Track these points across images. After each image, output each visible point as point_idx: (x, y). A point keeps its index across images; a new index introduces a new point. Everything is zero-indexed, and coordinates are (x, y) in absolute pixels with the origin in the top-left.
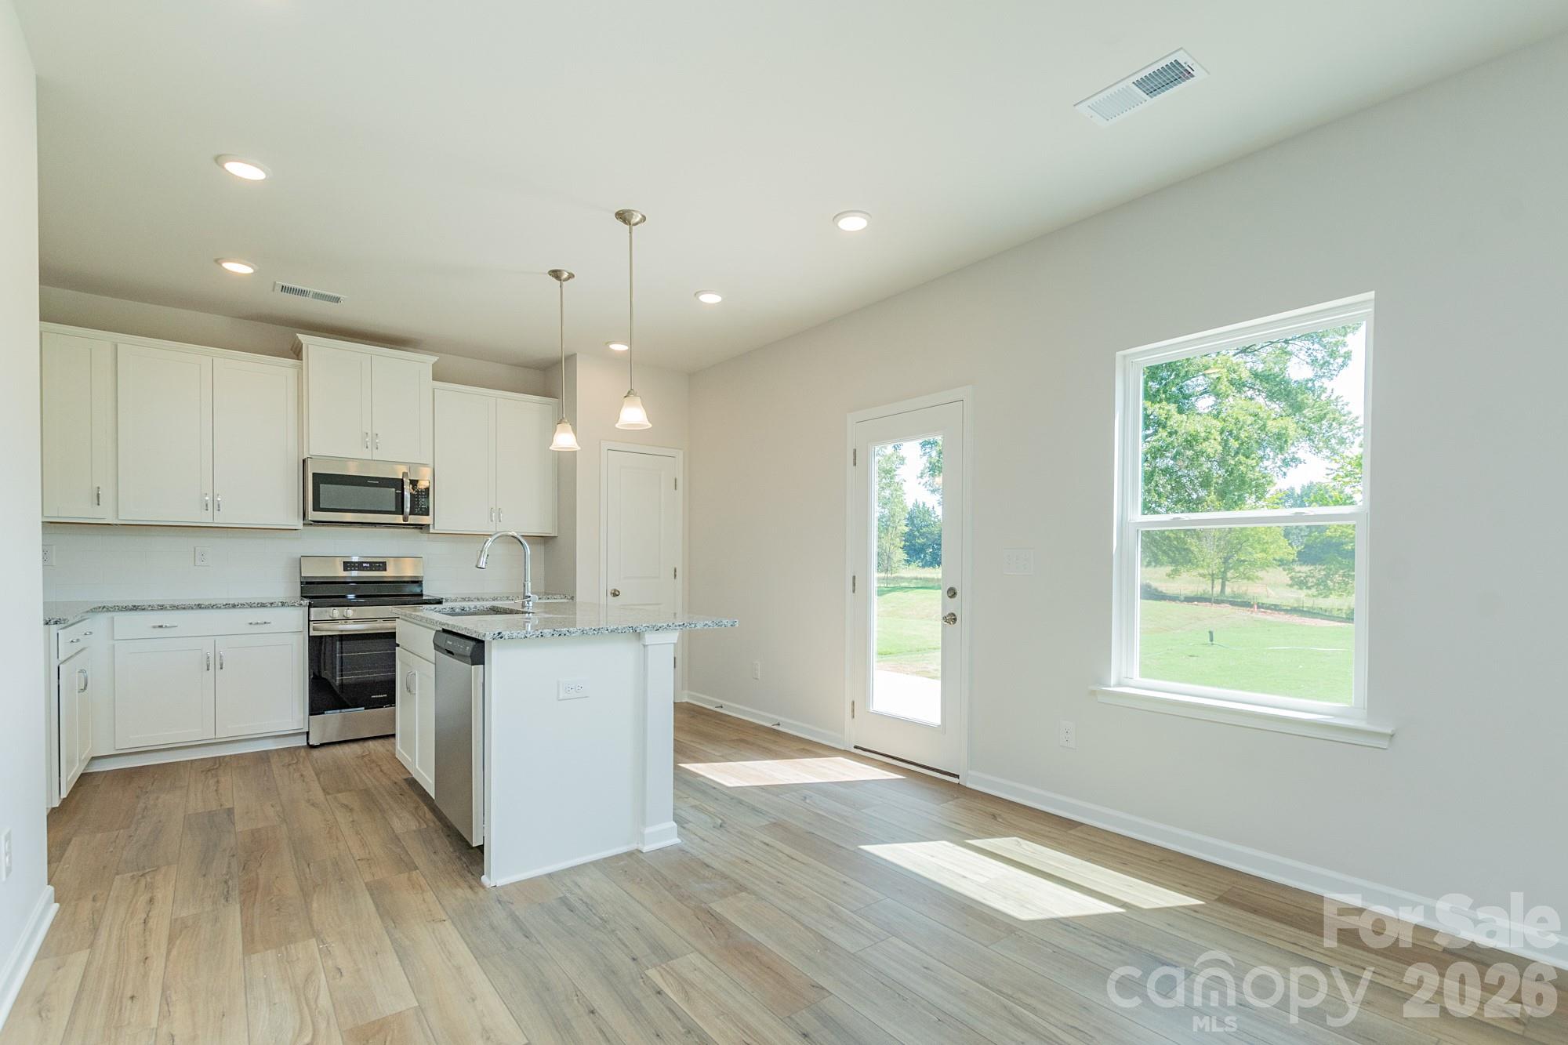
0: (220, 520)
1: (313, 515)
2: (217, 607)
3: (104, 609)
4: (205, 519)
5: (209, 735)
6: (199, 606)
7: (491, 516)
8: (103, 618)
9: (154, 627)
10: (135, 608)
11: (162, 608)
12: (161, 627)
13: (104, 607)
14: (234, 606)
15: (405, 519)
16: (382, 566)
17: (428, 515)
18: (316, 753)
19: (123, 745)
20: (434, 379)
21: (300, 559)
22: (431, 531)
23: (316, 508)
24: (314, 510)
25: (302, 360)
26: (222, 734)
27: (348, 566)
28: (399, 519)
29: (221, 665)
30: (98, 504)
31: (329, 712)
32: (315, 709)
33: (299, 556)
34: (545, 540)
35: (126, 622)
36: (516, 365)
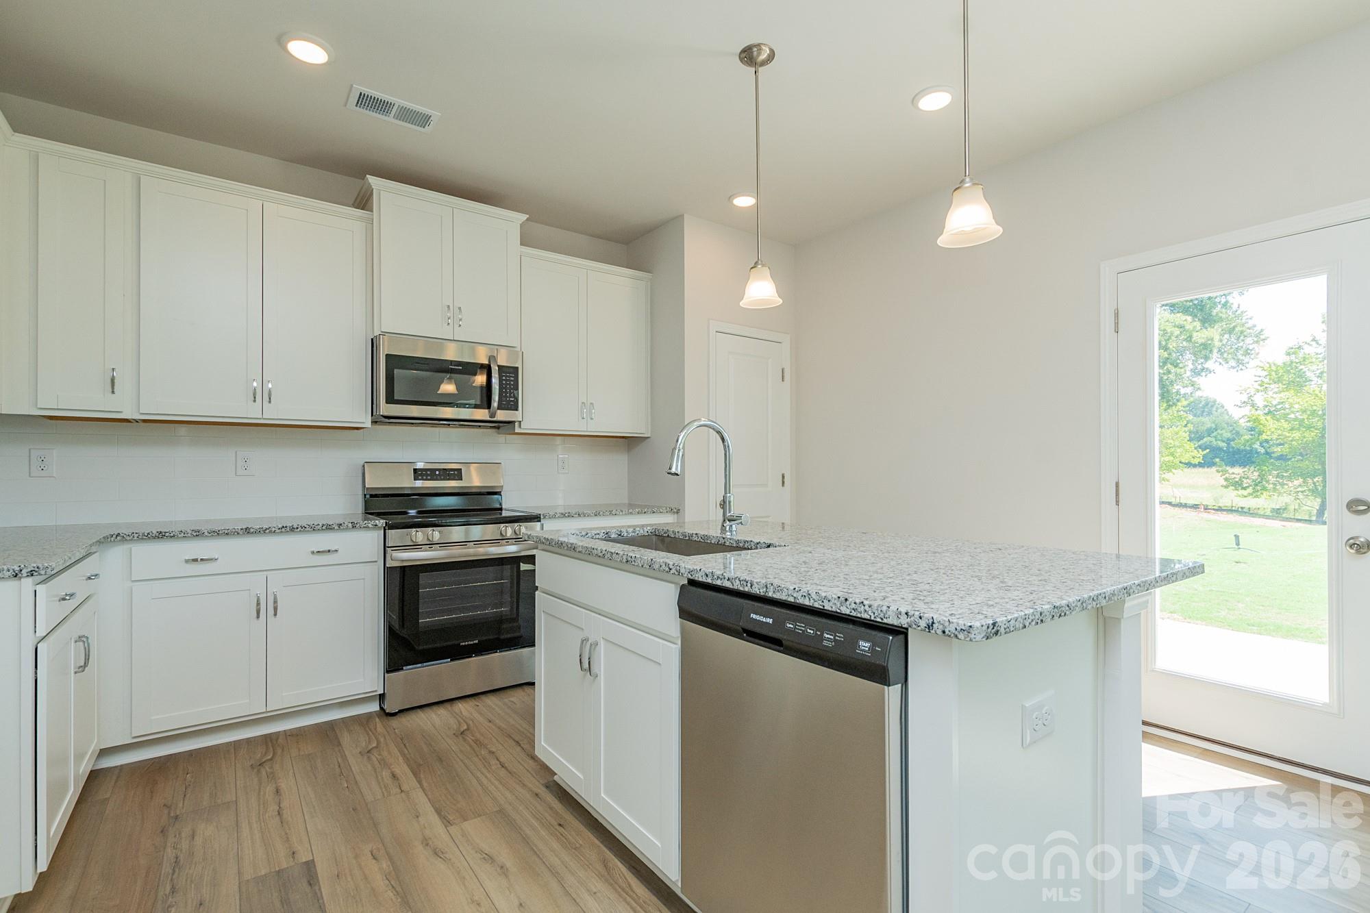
0: (272, 413)
1: (385, 409)
2: (270, 532)
3: (117, 538)
4: (252, 413)
5: (258, 708)
6: (247, 531)
7: (582, 413)
8: (116, 554)
9: (187, 561)
10: (161, 536)
11: (198, 534)
12: (195, 560)
13: (118, 535)
14: (292, 529)
15: (493, 415)
16: (457, 474)
17: (517, 410)
18: (395, 722)
19: (143, 729)
20: (522, 244)
21: (364, 466)
22: (517, 430)
23: (390, 399)
24: (387, 403)
25: (372, 211)
26: (275, 705)
27: (419, 474)
28: (482, 414)
29: (275, 609)
30: (113, 392)
31: (408, 667)
32: (393, 665)
33: (362, 463)
34: (630, 442)
35: (148, 555)
36: (599, 237)
